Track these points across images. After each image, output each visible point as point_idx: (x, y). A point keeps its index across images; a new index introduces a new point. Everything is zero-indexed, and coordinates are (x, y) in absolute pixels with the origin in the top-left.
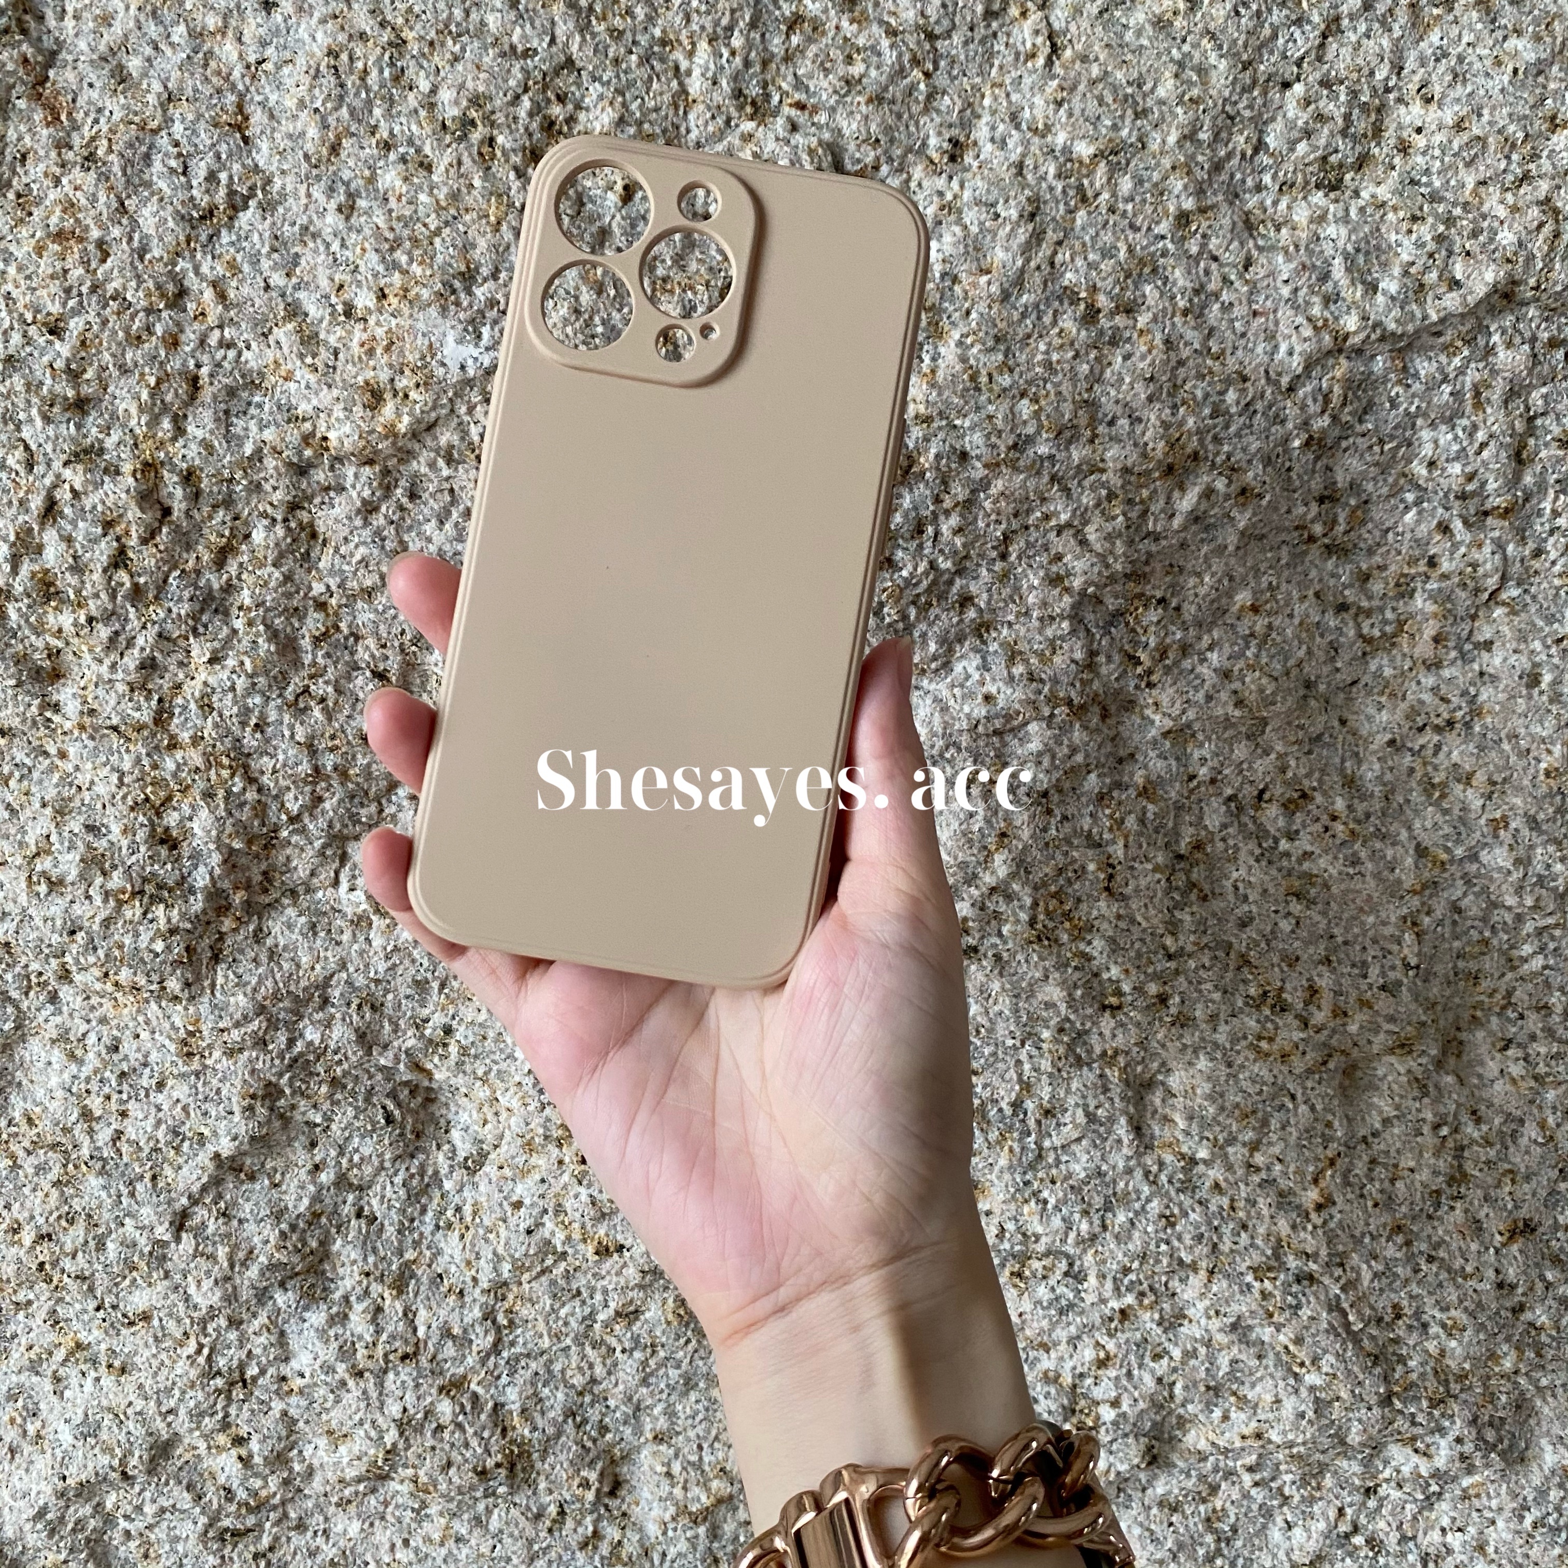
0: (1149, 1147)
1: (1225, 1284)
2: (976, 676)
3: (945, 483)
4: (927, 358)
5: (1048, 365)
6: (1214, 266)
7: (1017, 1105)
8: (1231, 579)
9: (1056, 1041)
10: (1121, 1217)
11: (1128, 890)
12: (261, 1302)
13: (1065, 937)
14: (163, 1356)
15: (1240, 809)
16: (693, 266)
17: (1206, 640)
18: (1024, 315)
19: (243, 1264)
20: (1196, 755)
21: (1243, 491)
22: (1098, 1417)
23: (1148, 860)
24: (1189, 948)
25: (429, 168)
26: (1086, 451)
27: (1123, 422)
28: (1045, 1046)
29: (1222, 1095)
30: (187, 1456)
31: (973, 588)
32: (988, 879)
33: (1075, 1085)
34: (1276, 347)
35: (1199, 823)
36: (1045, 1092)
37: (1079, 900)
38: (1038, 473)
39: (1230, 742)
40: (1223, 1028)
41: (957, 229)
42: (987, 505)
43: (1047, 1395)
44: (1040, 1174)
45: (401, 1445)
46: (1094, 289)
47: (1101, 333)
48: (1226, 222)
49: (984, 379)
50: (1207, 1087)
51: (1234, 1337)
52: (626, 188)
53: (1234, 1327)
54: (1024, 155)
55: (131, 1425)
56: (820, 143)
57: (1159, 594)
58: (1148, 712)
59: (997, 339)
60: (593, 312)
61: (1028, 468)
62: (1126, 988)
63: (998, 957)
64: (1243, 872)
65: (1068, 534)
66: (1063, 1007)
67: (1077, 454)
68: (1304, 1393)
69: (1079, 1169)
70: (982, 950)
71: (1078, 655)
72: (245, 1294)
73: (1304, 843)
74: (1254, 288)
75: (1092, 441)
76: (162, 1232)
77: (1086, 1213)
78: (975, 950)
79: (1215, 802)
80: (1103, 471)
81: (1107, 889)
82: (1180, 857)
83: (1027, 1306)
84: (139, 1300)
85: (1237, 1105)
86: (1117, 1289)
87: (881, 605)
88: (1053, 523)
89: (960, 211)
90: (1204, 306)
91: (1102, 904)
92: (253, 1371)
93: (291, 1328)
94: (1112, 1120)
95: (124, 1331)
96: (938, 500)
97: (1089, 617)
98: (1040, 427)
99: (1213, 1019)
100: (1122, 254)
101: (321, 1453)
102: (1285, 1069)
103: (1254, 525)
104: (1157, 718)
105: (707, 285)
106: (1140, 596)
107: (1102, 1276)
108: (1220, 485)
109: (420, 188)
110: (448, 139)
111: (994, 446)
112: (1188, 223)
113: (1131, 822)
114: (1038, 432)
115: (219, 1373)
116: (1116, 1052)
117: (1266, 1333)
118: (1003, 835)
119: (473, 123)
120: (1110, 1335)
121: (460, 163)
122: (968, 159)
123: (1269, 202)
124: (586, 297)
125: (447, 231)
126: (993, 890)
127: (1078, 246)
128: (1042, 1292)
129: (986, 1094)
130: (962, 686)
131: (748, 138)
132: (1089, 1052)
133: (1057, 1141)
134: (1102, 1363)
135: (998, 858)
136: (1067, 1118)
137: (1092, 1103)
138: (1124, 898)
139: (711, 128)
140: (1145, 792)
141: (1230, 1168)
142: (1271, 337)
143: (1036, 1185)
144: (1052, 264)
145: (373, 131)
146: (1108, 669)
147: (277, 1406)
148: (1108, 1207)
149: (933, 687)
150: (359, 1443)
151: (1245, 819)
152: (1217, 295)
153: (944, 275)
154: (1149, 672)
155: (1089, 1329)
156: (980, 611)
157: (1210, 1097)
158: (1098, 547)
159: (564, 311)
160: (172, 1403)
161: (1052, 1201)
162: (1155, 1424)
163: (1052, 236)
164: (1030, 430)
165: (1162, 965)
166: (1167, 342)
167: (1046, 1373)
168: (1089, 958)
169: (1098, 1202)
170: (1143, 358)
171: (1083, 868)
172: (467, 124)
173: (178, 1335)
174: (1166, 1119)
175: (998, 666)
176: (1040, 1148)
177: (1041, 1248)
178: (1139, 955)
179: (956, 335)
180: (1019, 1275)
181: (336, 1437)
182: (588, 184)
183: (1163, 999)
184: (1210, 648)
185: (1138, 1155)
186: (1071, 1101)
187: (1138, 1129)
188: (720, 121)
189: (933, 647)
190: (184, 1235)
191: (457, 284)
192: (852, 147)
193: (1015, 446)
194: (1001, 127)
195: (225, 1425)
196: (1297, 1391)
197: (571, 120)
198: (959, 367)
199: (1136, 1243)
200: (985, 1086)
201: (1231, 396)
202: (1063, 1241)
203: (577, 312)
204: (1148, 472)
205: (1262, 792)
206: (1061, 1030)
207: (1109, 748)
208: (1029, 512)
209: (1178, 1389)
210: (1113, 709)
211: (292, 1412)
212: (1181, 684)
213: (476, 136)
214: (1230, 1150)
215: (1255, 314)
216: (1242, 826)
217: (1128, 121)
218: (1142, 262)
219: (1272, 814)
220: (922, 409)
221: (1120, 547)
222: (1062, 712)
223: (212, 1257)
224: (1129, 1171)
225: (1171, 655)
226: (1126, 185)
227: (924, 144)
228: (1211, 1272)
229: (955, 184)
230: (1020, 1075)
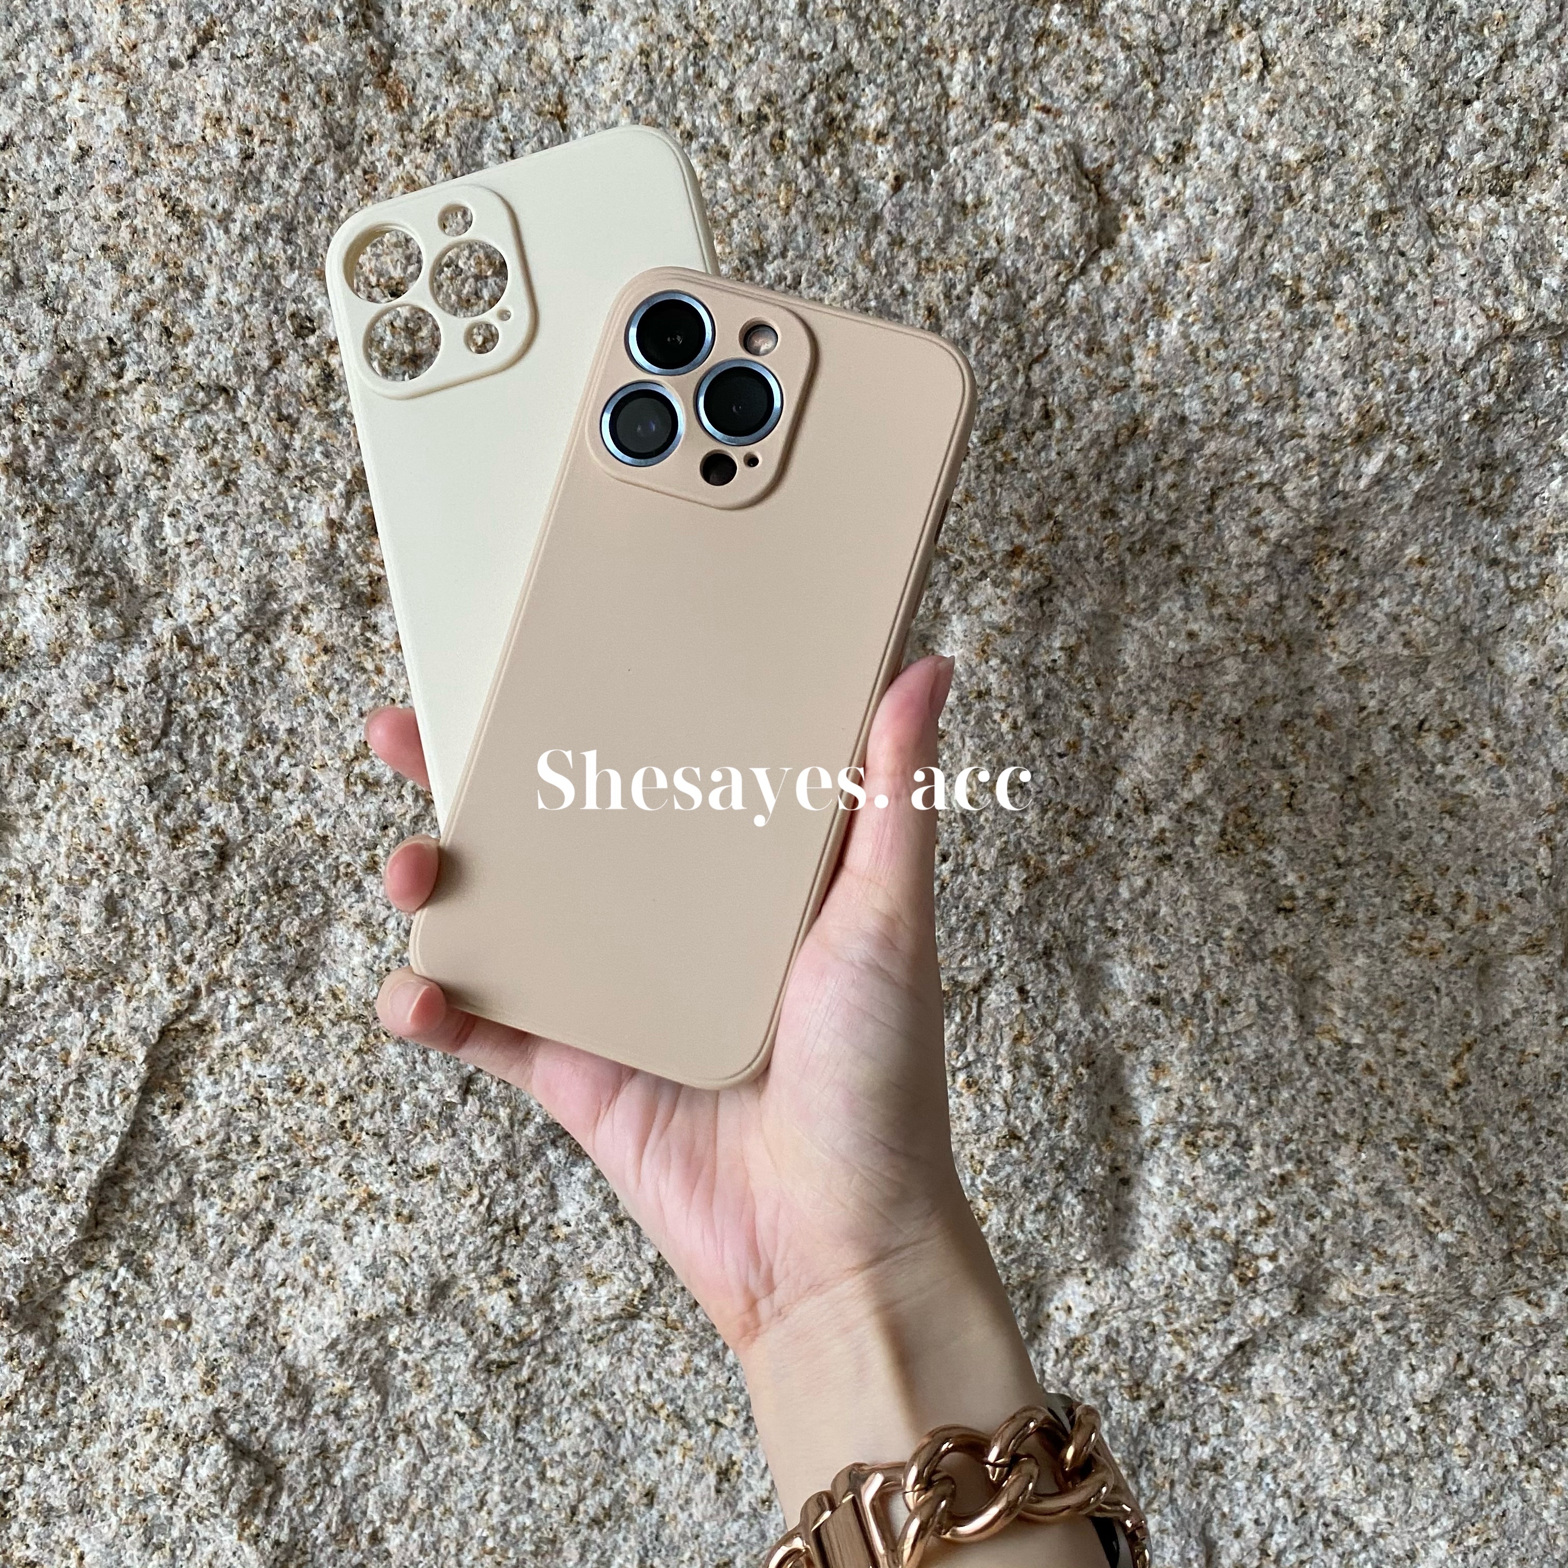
0: (1311, 1033)
1: (1373, 1153)
2: (1180, 615)
3: (1164, 443)
4: (1151, 334)
5: (1258, 343)
6: (1401, 260)
7: (1197, 996)
8: (1404, 535)
9: (1236, 939)
10: (1285, 1094)
11: (1307, 807)
12: (536, 1159)
13: (1250, 847)
14: (448, 1206)
15: (1403, 737)
16: (952, 249)
17: (1379, 588)
18: (1238, 299)
19: (523, 1123)
20: (1367, 688)
21: (1421, 458)
22: (1257, 1269)
23: (1325, 780)
24: (1357, 858)
25: (725, 156)
26: (1289, 419)
27: (1321, 395)
28: (1225, 944)
29: (1376, 988)
30: (462, 1296)
31: (1182, 537)
32: (1187, 795)
33: (1250, 978)
34: (1452, 333)
35: (1368, 749)
36: (1223, 984)
37: (1264, 815)
38: (1247, 437)
39: (1397, 677)
40: (1380, 929)
41: (1181, 222)
42: (1200, 464)
43: (1214, 1250)
44: (1216, 1056)
45: (656, 1285)
46: (1298, 278)
47: (1304, 316)
48: (1413, 222)
49: (1201, 354)
50: (1362, 981)
51: (1378, 1200)
52: (897, 178)
53: (1379, 1191)
54: (1239, 159)
55: (415, 1267)
56: (1065, 143)
57: (1342, 546)
58: (1327, 650)
59: (1215, 319)
60: (868, 288)
61: (1239, 433)
62: (1300, 893)
63: (1189, 865)
64: (1403, 793)
65: (1267, 491)
66: (1244, 909)
67: (1281, 422)
68: (1438, 1249)
69: (1249, 1052)
70: (1176, 857)
71: (1272, 598)
72: (523, 1150)
73: (1457, 768)
74: (1435, 280)
75: (1294, 410)
76: (451, 1095)
77: (1254, 1090)
78: (1169, 857)
79: (1382, 731)
80: (1303, 436)
81: (1289, 805)
82: (1351, 778)
83: (1199, 1171)
84: (427, 1156)
85: (1389, 997)
86: (1279, 1157)
87: (1102, 550)
88: (1256, 481)
89: (1183, 207)
90: (1391, 296)
91: (1285, 819)
92: (525, 1219)
93: (560, 1181)
94: (1280, 1009)
95: (413, 1183)
96: (1157, 459)
97: (1281, 564)
98: (1251, 397)
99: (1372, 921)
100: (1324, 248)
101: (580, 1293)
102: (1433, 964)
103: (1426, 488)
104: (1335, 656)
105: (966, 265)
106: (1326, 547)
107: (1266, 1146)
108: (1401, 451)
109: (718, 174)
110: (744, 131)
111: (1209, 413)
112: (1380, 222)
113: (1312, 746)
114: (1249, 402)
115: (496, 1221)
116: (1286, 950)
117: (1406, 1196)
118: (1201, 756)
119: (766, 118)
120: (1271, 1197)
121: (754, 153)
122: (1189, 160)
123: (1448, 205)
124: (862, 275)
125: (742, 214)
126: (1190, 805)
127: (1285, 241)
128: (1213, 1158)
129: (1172, 985)
130: (1167, 624)
131: (1001, 137)
132: (1263, 949)
133: (1231, 1027)
134: (1263, 1222)
135: (1196, 778)
136: (1241, 1007)
137: (1264, 994)
138: (1302, 813)
139: (968, 127)
140: (1323, 721)
141: (1380, 1051)
142: (1449, 324)
143: (1212, 1065)
144: (1262, 255)
145: (678, 122)
146: (1295, 612)
147: (545, 1251)
148: (1273, 1086)
149: (1140, 624)
150: (617, 1285)
151: (1406, 746)
152: (1403, 286)
153: (1168, 261)
154: (1329, 615)
155: (1251, 1192)
156: (1186, 557)
157: (1364, 990)
158: (1295, 503)
159: (843, 287)
160: (453, 1248)
161: (1226, 1079)
162: (1306, 1277)
163: (1262, 230)
164: (1242, 399)
165: (1331, 872)
166: (1361, 326)
167: (1213, 1230)
168: (1269, 866)
169: (1266, 1080)
170: (1340, 339)
171: (1269, 786)
172: (761, 118)
173: (462, 1187)
174: (1326, 1010)
175: (1200, 605)
176: (1217, 1033)
177: (1214, 1120)
178: (1313, 863)
179: (1179, 315)
180: (1193, 1144)
181: (595, 1279)
182: (864, 174)
183: (1330, 903)
184: (1382, 595)
185: (1302, 1040)
186: (1246, 992)
187: (1301, 1018)
188: (976, 121)
189: (1143, 589)
190: (470, 1098)
191: (752, 261)
192: (1090, 147)
193: (1228, 413)
194: (1220, 134)
195: (498, 1268)
196: (1431, 1248)
197: (849, 117)
198: (1181, 342)
199: (1297, 1118)
200: (1170, 978)
201: (1414, 374)
202: (1234, 1114)
203: (854, 287)
204: (1342, 439)
205: (1422, 723)
206: (1241, 930)
207: (1292, 682)
208: (1234, 471)
209: (1328, 1246)
210: (1296, 647)
211: (558, 1257)
212: (1357, 627)
213: (769, 129)
214: (1381, 1036)
215: (1436, 303)
216: (1405, 753)
217: (1331, 131)
218: (1340, 256)
219: (1431, 743)
220: (1148, 378)
221: (1314, 504)
222: (1255, 648)
223: (494, 1118)
224: (1292, 1054)
225: (1349, 600)
226: (1328, 187)
227: (1152, 146)
228: (1361, 1142)
229: (1178, 182)
230: (1202, 968)
